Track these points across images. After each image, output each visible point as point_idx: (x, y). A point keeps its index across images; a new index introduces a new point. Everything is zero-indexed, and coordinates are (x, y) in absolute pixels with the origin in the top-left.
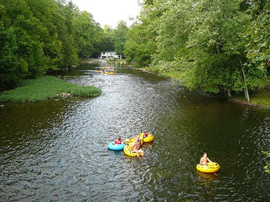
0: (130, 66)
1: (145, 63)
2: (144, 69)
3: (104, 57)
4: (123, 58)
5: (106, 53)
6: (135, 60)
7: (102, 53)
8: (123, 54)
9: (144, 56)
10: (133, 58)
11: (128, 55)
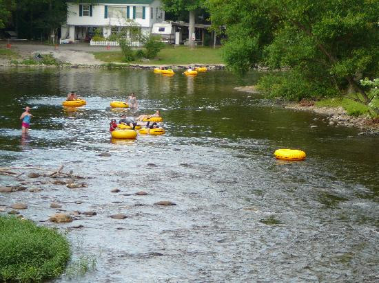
0: (250, 89)
1: (340, 68)
2: (337, 111)
3: (87, 34)
4: (205, 39)
5: (99, 10)
6: (282, 52)
7: (73, 9)
8: (202, 16)
9: (341, 27)
10: (266, 40)
11: (235, 20)
